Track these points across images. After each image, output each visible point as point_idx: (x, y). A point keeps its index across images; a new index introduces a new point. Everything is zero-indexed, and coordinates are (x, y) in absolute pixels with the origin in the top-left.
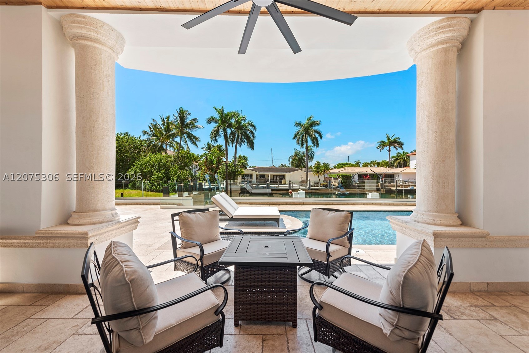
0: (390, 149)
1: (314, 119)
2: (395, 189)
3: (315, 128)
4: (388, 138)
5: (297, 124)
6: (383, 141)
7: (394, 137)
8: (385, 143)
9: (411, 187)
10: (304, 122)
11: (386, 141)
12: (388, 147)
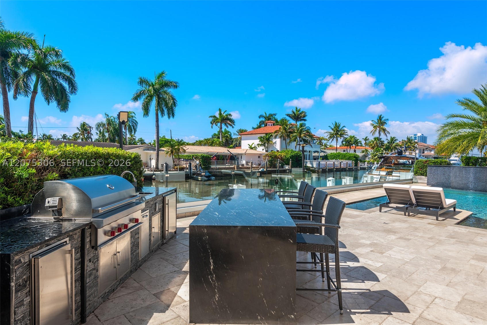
0: (221, 126)
1: (167, 78)
2: (250, 171)
3: (171, 91)
4: (220, 114)
5: (142, 82)
6: (214, 117)
7: (226, 113)
8: (217, 119)
9: (262, 169)
10: (153, 80)
11: (218, 116)
12: (219, 124)
